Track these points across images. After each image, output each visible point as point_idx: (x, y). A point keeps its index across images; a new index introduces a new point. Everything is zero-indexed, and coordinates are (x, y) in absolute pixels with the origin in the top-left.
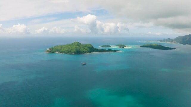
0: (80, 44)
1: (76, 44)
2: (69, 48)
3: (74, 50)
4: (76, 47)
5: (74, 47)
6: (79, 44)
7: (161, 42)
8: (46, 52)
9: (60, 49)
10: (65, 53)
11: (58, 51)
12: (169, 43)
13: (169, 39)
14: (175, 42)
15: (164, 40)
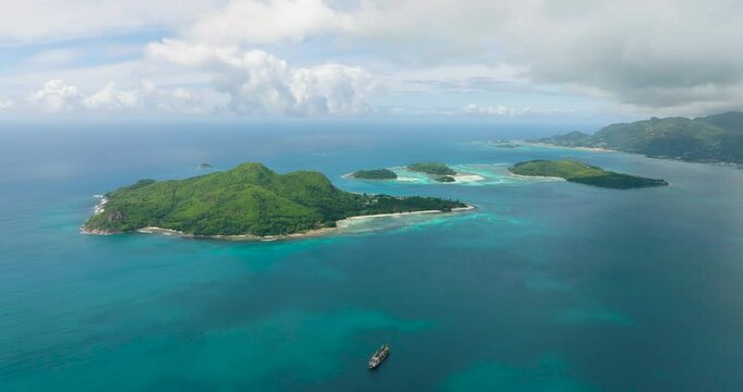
0: (271, 173)
1: (253, 174)
2: (221, 202)
3: (251, 215)
4: (256, 195)
5: (245, 196)
6: (264, 176)
7: (551, 147)
8: (90, 226)
9: (166, 203)
10: (203, 229)
11: (159, 217)
12: (582, 148)
13: (579, 133)
14: (604, 147)
15: (560, 139)
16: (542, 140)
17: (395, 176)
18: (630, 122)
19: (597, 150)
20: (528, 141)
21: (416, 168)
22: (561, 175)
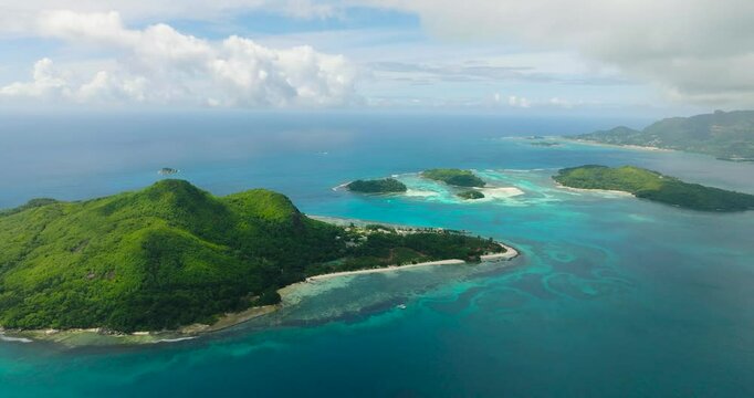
6: (187, 202)
7: (594, 144)
12: (633, 147)
13: (624, 128)
14: (659, 146)
15: (602, 135)
16: (581, 137)
17: (403, 188)
18: (688, 116)
19: (651, 149)
20: (567, 137)
21: (434, 175)
22: (627, 187)
